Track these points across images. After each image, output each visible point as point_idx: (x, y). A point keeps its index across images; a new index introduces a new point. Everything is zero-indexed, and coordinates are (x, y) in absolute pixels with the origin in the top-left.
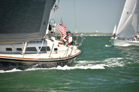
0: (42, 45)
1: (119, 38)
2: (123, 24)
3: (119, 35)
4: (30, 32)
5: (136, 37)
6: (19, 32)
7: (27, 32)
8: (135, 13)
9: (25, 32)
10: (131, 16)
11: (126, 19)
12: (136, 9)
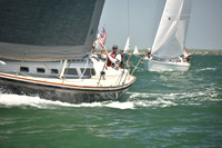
0: (86, 66)
1: (155, 59)
2: (162, 36)
3: (156, 53)
4: (73, 45)
5: (182, 56)
6: (58, 44)
7: (68, 45)
8: (181, 18)
9: (65, 44)
10: (175, 22)
11: (167, 28)
12: (183, 12)
